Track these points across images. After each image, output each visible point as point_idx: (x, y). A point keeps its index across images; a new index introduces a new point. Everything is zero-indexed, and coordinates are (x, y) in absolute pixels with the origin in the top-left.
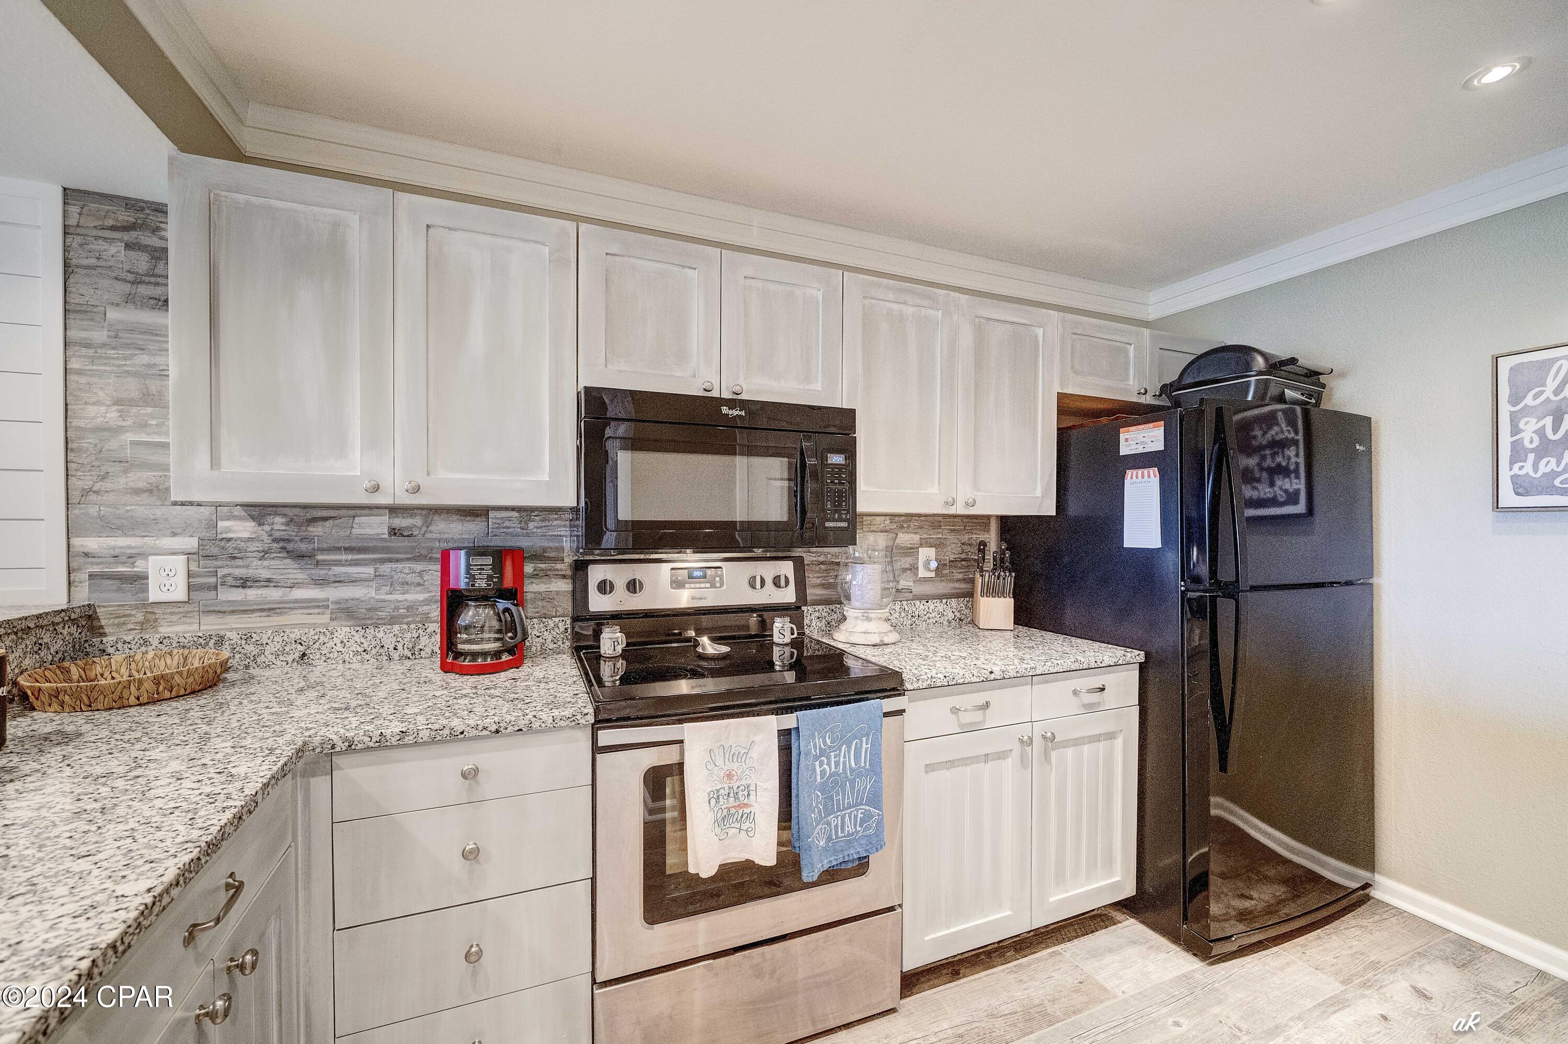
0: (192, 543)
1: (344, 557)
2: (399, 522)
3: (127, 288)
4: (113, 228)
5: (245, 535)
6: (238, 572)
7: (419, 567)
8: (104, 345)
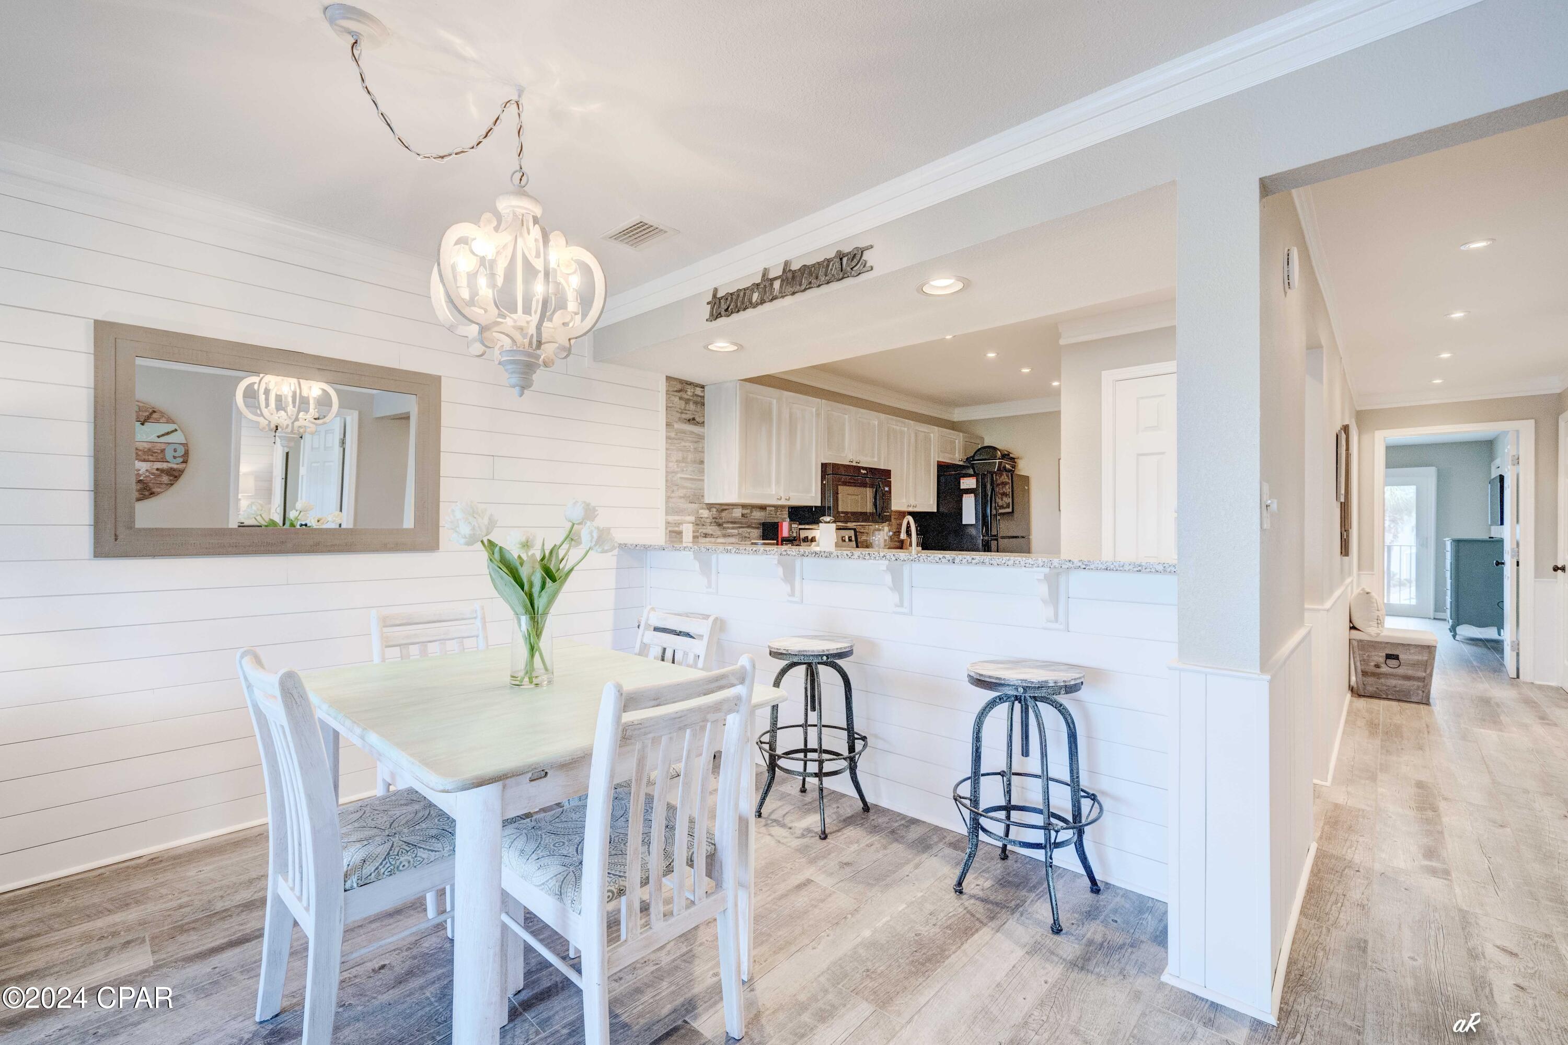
0: (692, 519)
1: (731, 525)
2: (745, 511)
3: (679, 415)
4: (676, 391)
5: (706, 516)
6: (704, 531)
7: (749, 530)
8: (674, 438)
